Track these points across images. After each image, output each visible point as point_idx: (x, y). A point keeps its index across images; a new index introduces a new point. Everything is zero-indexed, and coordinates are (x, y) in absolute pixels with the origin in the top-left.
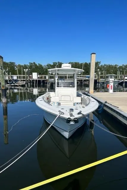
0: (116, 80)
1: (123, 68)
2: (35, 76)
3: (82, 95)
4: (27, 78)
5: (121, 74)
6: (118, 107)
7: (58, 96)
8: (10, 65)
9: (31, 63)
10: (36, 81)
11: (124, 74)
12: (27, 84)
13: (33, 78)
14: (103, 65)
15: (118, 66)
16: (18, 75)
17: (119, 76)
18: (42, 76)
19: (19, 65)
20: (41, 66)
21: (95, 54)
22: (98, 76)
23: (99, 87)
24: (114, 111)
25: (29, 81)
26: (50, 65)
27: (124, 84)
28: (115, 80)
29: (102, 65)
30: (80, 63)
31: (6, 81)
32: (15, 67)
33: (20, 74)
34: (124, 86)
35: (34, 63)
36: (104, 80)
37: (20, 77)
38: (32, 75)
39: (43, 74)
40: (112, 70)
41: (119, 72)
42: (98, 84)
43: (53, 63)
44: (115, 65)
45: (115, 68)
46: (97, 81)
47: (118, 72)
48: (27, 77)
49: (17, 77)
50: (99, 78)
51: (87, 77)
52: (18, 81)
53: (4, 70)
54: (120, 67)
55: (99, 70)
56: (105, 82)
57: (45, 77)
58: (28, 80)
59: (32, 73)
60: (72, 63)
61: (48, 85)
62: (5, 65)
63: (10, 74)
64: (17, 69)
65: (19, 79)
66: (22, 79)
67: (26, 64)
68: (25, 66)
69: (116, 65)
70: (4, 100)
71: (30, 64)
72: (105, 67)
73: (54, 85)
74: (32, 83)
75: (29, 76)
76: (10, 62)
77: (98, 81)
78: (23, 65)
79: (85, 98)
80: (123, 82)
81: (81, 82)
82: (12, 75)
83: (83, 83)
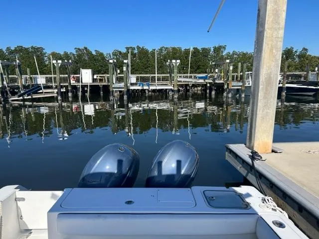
2: (87, 76)
9: (79, 49)
10: (91, 86)
13: (84, 81)
14: (231, 53)
18: (104, 77)
20: (101, 55)
25: (70, 89)
26: (120, 53)
27: (284, 94)
29: (229, 53)
30: (183, 50)
32: (46, 58)
34: (284, 98)
35: (86, 48)
36: (241, 84)
39: (105, 73)
43: (126, 48)
46: (223, 86)
49: (47, 78)
50: (230, 79)
51: (200, 78)
55: (228, 61)
56: (243, 88)
59: (80, 71)
60: (167, 48)
63: (28, 71)
68: (66, 54)
71: (77, 51)
72: (235, 56)
76: (32, 48)
77: (226, 87)
78: (62, 53)
81: (186, 88)
82: (31, 76)
83: (191, 91)
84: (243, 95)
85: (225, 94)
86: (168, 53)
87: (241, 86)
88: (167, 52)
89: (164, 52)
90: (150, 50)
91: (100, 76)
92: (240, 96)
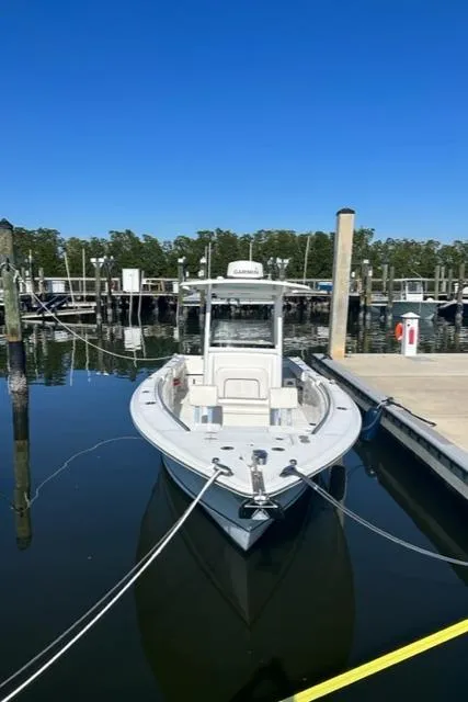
0: (430, 300)
1: (456, 254)
2: (132, 281)
3: (302, 370)
4: (102, 289)
5: (451, 275)
6: (434, 424)
7: (213, 385)
8: (40, 238)
9: (117, 233)
10: (136, 298)
11: (462, 277)
12: (103, 310)
13: (125, 289)
14: (383, 242)
15: (440, 247)
16: (69, 279)
17: (441, 282)
18: (159, 282)
19: (74, 241)
20: (154, 243)
21: (352, 212)
22: (365, 283)
23: (368, 323)
24: (420, 439)
25: (109, 302)
26: (188, 240)
27: (459, 316)
28: (425, 298)
29: (380, 241)
30: (297, 235)
31: (26, 300)
32: (60, 249)
33: (76, 272)
34: (459, 322)
35: (129, 233)
36: (386, 299)
37: (76, 286)
38: (121, 277)
39: (160, 275)
40: (414, 261)
41: (443, 268)
42: (365, 315)
43: (199, 233)
44: (426, 242)
45: (429, 251)
46: (359, 302)
47: (440, 270)
48: (102, 283)
49: (67, 283)
50: (369, 290)
51: (323, 287)
52: (70, 300)
53: (17, 271)
54: (447, 250)
55: (366, 262)
56: (390, 306)
57: (169, 287)
58: (105, 298)
59: (121, 272)
60: (269, 232)
61: (180, 318)
62: (22, 240)
63: (40, 273)
64: (65, 254)
65: (72, 294)
66: (85, 294)
67: (99, 237)
68: (95, 243)
69: (430, 242)
70: (17, 383)
71: (112, 236)
72: (391, 248)
73: (201, 316)
74: (121, 307)
75: (109, 281)
76: (40, 231)
77: (362, 303)
78: (89, 241)
79: (313, 384)
80: (455, 305)
81: (302, 303)
82: (47, 279)
83: (309, 309)
84: (390, 317)
85: (361, 315)
86: (270, 242)
87: (386, 302)
88: (270, 240)
89: (264, 240)
90: (240, 235)
91: (153, 281)
92: (385, 319)
